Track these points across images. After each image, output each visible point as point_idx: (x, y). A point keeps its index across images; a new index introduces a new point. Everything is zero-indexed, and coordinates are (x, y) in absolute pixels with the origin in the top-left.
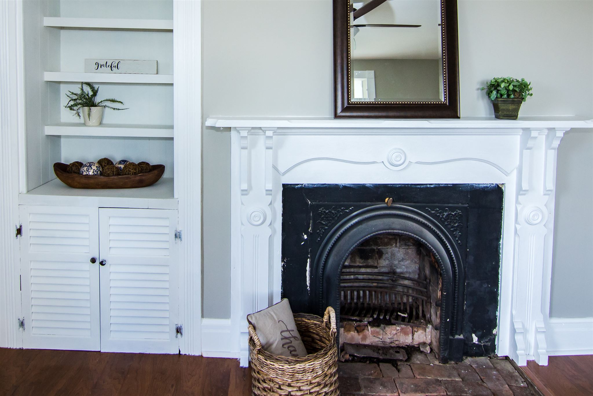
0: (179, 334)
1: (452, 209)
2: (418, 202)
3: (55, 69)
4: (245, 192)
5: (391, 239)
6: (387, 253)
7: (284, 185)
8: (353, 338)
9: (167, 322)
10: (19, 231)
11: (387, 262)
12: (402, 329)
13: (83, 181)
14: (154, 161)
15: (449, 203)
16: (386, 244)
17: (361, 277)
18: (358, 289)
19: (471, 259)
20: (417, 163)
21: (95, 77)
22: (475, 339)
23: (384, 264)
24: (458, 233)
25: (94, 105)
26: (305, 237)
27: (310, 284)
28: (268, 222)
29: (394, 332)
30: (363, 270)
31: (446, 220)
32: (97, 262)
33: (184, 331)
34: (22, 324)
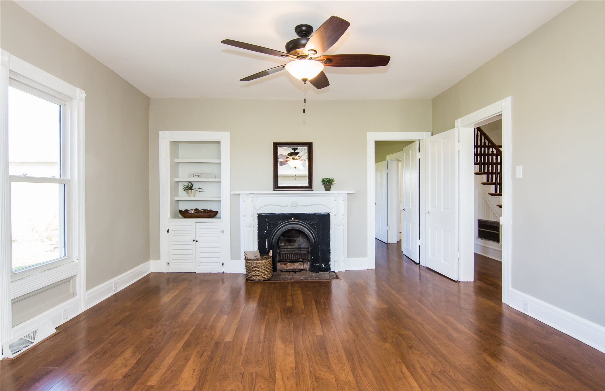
0: (223, 266)
1: (314, 221)
2: (303, 219)
3: (178, 177)
4: (244, 216)
5: (298, 235)
6: (297, 240)
7: (258, 214)
8: (283, 267)
9: (219, 261)
10: (168, 231)
11: (297, 244)
12: (300, 264)
13: (190, 215)
14: (214, 210)
15: (313, 219)
16: (297, 237)
17: (288, 249)
18: (287, 254)
19: (321, 238)
20: (301, 206)
21: (192, 180)
22: (323, 266)
23: (296, 245)
24: (316, 230)
25: (192, 190)
26: (266, 232)
27: (268, 248)
28: (252, 226)
29: (297, 265)
30: (289, 247)
31: (312, 225)
32: (195, 241)
33: (225, 265)
34: (168, 264)
